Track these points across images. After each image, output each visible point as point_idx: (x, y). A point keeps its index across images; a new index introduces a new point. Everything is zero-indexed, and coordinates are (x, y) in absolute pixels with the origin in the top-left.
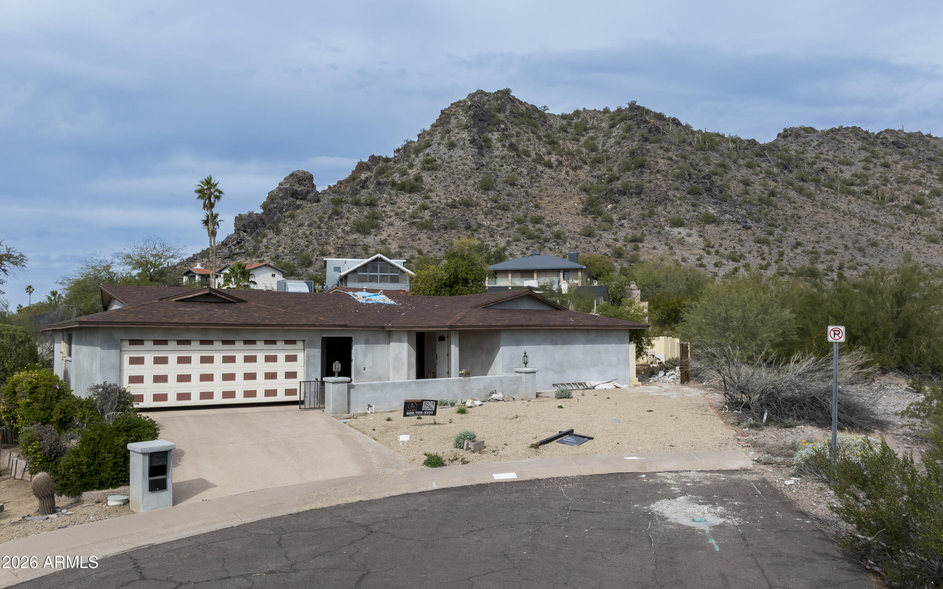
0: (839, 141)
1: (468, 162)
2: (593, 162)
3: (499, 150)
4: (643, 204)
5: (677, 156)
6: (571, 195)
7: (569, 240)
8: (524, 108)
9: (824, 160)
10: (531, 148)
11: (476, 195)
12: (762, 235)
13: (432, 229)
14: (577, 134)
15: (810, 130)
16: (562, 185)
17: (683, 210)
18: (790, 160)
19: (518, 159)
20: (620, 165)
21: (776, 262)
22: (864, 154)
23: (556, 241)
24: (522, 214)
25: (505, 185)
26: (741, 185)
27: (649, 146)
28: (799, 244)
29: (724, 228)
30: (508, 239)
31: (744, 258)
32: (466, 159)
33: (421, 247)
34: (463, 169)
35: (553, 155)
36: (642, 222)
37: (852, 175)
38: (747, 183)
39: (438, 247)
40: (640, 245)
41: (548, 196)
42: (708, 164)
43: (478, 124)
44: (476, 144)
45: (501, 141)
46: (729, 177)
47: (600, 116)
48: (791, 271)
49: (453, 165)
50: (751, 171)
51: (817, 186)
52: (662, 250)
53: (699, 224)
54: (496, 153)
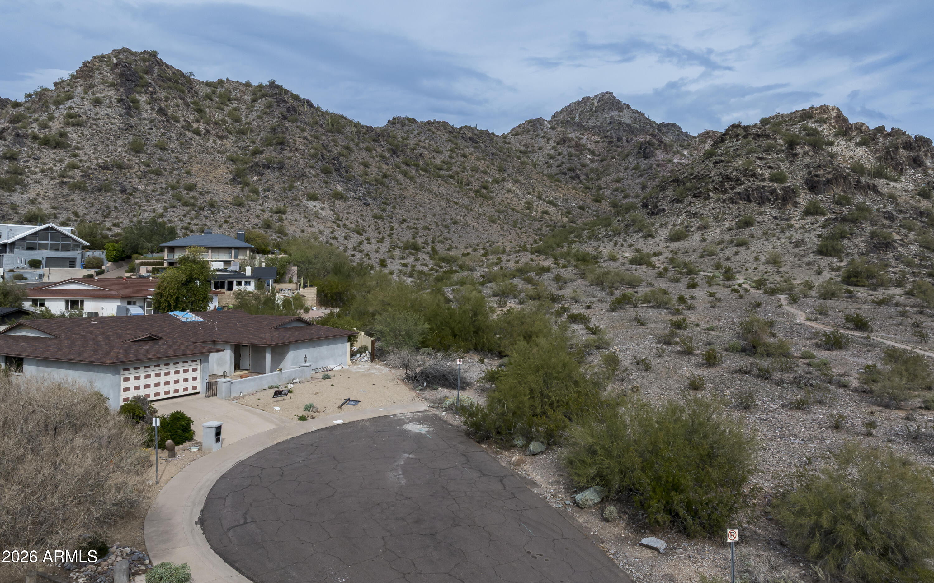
0: (433, 132)
1: (116, 121)
2: (237, 133)
3: (147, 113)
4: (284, 178)
5: (311, 136)
6: (219, 163)
7: (222, 209)
8: (170, 72)
9: (422, 147)
10: (179, 114)
11: (128, 158)
12: (377, 211)
13: (85, 190)
14: (222, 103)
15: (412, 121)
16: (211, 153)
17: (317, 186)
18: (397, 146)
19: (168, 124)
20: (262, 139)
21: (389, 236)
22: (451, 145)
23: (210, 210)
24: (175, 180)
25: (155, 149)
26: (362, 166)
27: (287, 124)
28: (404, 220)
29: (350, 203)
30: (164, 204)
31: (366, 232)
32: (114, 118)
33: (76, 209)
34: (111, 129)
35: (201, 124)
36: (284, 195)
37: (442, 162)
38: (366, 165)
39: (94, 209)
40: (284, 216)
41: (198, 163)
42: (336, 146)
43: (125, 84)
44: (124, 104)
45: (149, 104)
46: (352, 158)
47: (243, 89)
48: (400, 244)
49: (101, 123)
50: (369, 154)
51: (417, 170)
52: (302, 222)
53: (330, 199)
54: (145, 115)
